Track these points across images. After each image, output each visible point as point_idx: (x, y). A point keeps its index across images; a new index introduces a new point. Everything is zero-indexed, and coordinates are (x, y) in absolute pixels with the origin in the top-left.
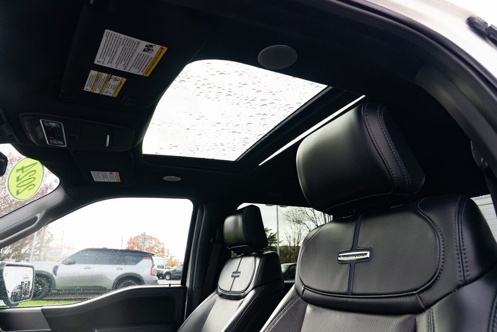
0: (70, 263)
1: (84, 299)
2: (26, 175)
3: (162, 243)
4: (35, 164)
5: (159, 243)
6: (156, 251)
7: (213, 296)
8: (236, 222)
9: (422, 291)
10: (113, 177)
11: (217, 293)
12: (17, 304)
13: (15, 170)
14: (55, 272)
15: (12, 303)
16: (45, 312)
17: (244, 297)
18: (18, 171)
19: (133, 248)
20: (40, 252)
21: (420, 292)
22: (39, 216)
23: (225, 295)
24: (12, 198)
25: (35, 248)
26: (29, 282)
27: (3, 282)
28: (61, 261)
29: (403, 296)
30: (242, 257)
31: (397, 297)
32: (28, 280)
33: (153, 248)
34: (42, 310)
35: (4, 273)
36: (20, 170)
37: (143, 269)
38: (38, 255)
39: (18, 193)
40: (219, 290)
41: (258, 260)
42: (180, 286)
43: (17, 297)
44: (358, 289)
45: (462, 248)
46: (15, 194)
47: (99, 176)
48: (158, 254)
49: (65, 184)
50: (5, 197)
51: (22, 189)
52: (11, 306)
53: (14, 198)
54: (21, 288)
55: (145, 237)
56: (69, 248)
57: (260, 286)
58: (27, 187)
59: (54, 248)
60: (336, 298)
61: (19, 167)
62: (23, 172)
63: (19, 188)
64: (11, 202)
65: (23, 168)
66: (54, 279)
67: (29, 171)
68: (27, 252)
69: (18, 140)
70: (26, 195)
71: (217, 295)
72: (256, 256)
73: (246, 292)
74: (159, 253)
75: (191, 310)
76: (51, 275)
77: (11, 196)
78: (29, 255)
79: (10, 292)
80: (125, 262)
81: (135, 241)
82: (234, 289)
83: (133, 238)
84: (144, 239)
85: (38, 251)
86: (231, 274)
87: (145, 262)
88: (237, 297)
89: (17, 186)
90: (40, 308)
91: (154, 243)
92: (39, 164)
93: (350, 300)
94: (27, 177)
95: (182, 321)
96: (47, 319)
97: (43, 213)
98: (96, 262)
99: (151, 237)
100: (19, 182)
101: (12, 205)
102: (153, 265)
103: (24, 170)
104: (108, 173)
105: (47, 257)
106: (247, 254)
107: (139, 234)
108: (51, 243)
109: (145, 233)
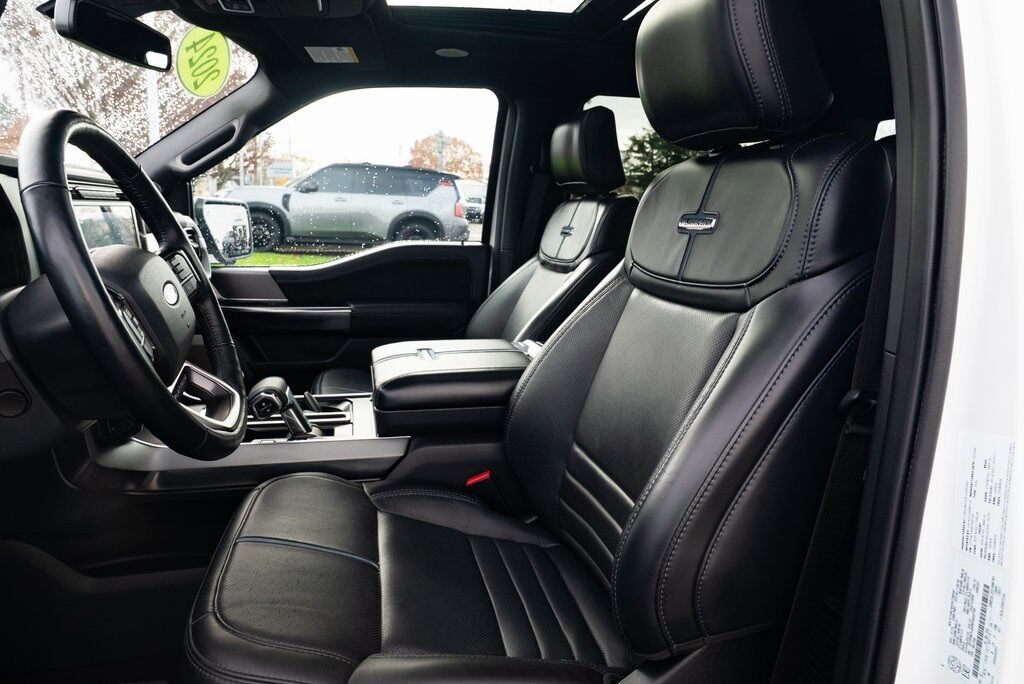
0: (308, 191)
1: (342, 254)
2: (202, 55)
3: (477, 153)
4: (213, 35)
5: (471, 153)
6: (467, 169)
7: (532, 264)
8: (569, 137)
9: (753, 283)
10: (345, 55)
11: (539, 258)
12: (234, 262)
13: (183, 48)
14: (286, 204)
15: (227, 259)
16: (274, 275)
17: (573, 269)
18: (187, 49)
19: (421, 161)
20: (255, 167)
21: (750, 285)
22: (237, 125)
23: (548, 263)
24: (189, 96)
25: (245, 160)
26: (244, 227)
27: (207, 228)
28: (293, 185)
29: (732, 288)
30: (580, 201)
31: (727, 288)
32: (242, 223)
33: (460, 162)
34: (270, 272)
35: (205, 213)
36: (191, 47)
37: (439, 203)
38: (253, 172)
39: (196, 86)
40: (541, 255)
41: (602, 209)
42: (480, 244)
43: (233, 251)
44: (691, 274)
45: (814, 228)
46: (192, 88)
47: (320, 54)
48: (470, 175)
49: (267, 67)
50: (178, 94)
51: (201, 78)
52: (227, 264)
53: (192, 95)
54: (234, 235)
55: (442, 141)
56: (304, 160)
57: (598, 253)
58: (208, 75)
59: (278, 160)
60: (665, 283)
61: (188, 43)
62: (196, 51)
63: (196, 78)
64: (190, 101)
65: (195, 45)
66: (286, 217)
67: (206, 48)
68: (233, 166)
69: (178, 6)
70: (210, 89)
71: (538, 263)
72: (600, 202)
73: (577, 261)
74: (473, 172)
75: (497, 283)
76: (280, 210)
77: (186, 92)
78: (236, 171)
79: (221, 242)
80: (405, 190)
81: (425, 148)
82: (560, 256)
83: (420, 142)
84: (440, 145)
85: (252, 165)
86: (560, 230)
87: (442, 191)
88: (565, 268)
89: (193, 75)
90: (267, 270)
91: (460, 153)
92: (218, 36)
93: (679, 287)
94: (205, 59)
95: (484, 297)
96: (280, 285)
97: (243, 118)
98: (353, 189)
99: (455, 140)
100: (194, 68)
101: (192, 106)
102: (459, 198)
103: (198, 47)
104: (334, 49)
105: (268, 176)
106: (590, 198)
107: (432, 132)
108: (270, 150)
109: (441, 132)
